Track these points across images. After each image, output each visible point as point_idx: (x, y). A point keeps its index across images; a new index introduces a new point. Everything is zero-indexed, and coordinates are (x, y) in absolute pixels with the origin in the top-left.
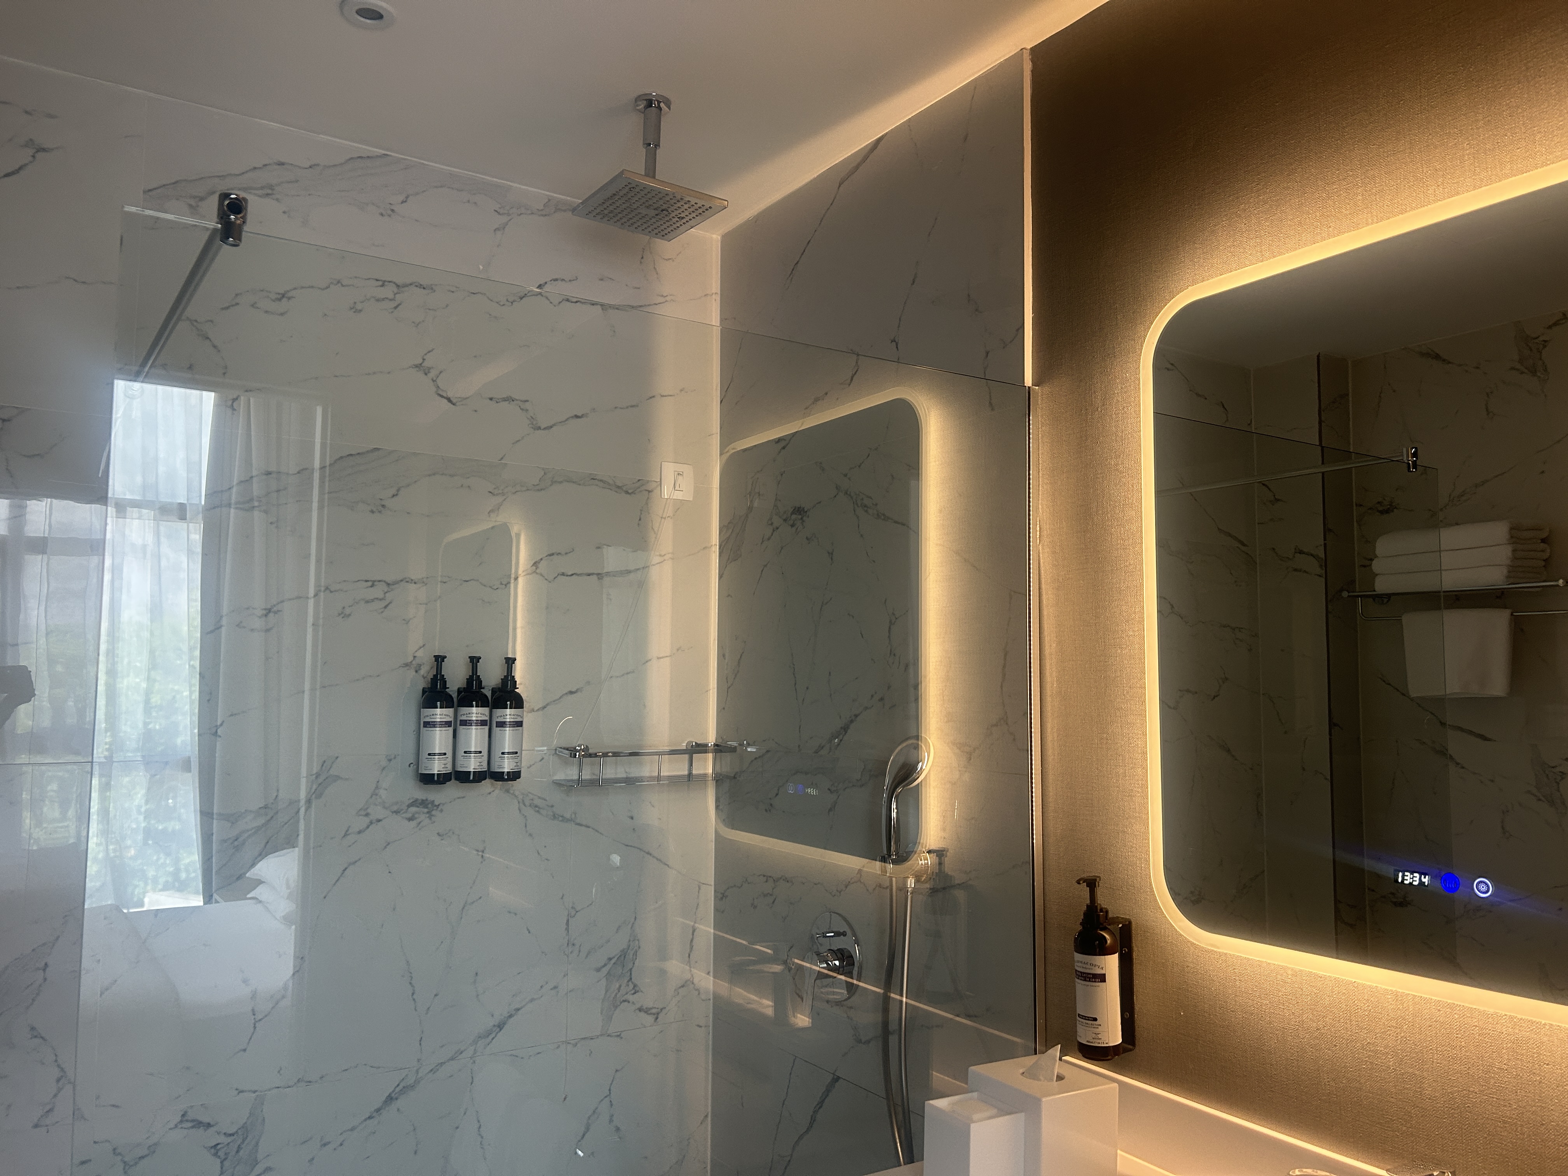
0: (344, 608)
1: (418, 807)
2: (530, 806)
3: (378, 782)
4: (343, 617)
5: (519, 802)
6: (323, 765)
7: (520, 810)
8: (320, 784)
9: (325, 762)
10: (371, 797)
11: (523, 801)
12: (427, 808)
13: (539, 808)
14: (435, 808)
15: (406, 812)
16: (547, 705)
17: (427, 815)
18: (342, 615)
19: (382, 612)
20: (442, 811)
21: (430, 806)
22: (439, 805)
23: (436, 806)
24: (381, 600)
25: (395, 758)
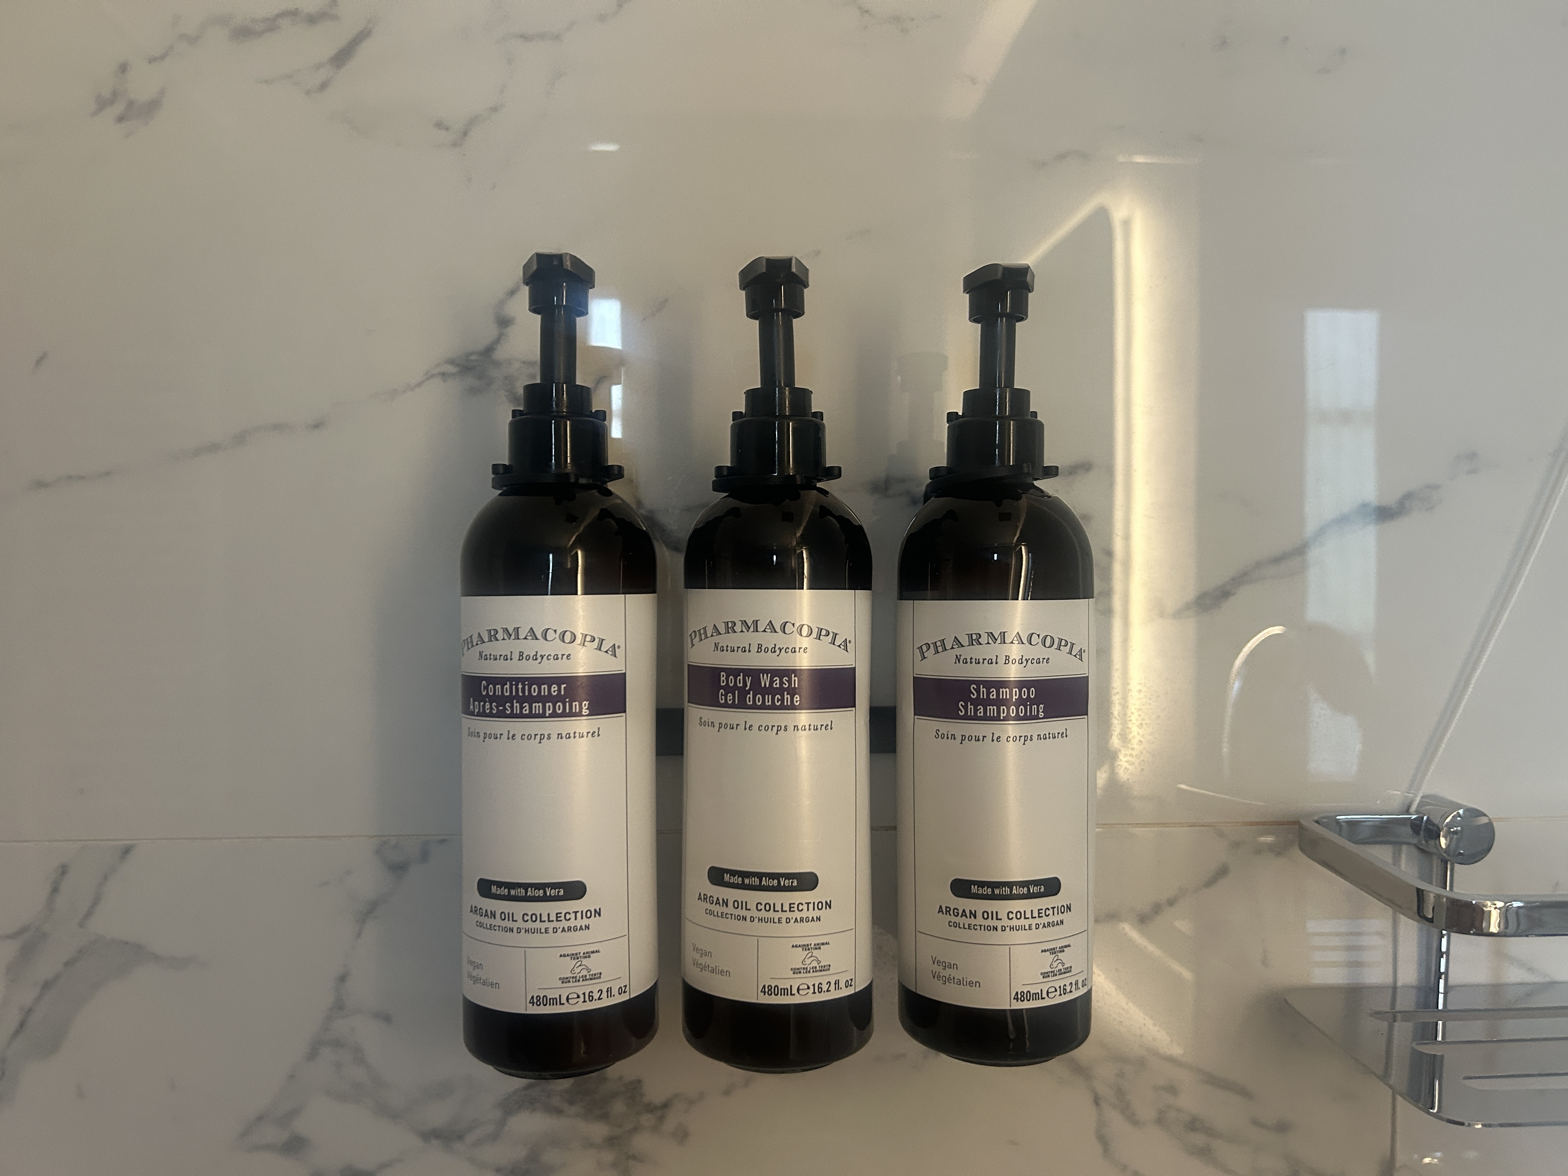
0: (123, 68)
1: (559, 1112)
2: (1161, 1121)
3: (343, 978)
4: (121, 119)
5: (1097, 1101)
6: (55, 890)
7: (1104, 1141)
8: (47, 986)
9: (63, 870)
10: (312, 1054)
11: (1120, 1093)
12: (604, 1117)
13: (1210, 1132)
14: (647, 1119)
15: (494, 1137)
16: (1241, 579)
17: (608, 1156)
18: (118, 108)
19: (323, 86)
20: (682, 1135)
21: (619, 1107)
22: (666, 1106)
23: (650, 1108)
24: (312, 20)
25: (425, 855)
